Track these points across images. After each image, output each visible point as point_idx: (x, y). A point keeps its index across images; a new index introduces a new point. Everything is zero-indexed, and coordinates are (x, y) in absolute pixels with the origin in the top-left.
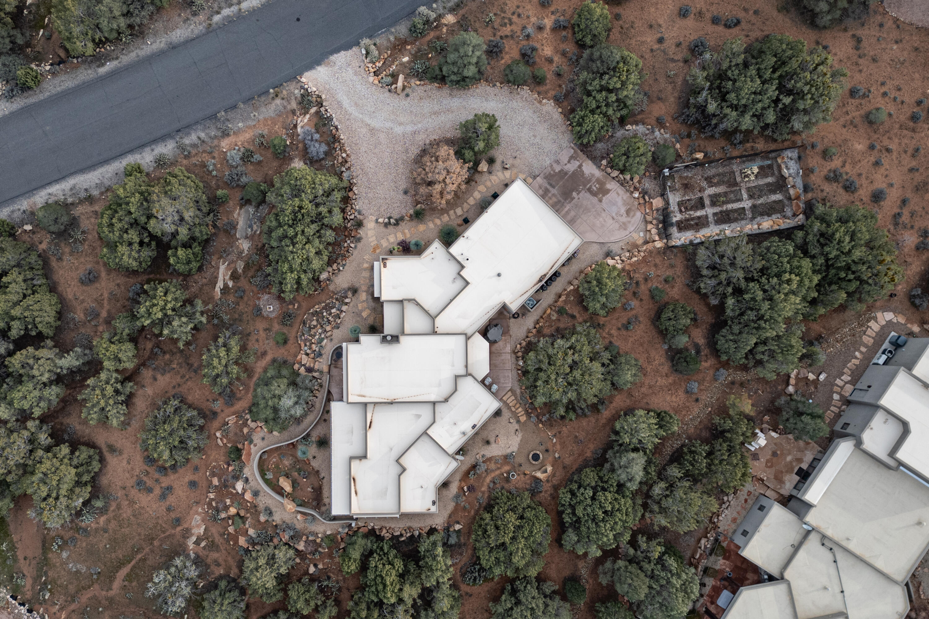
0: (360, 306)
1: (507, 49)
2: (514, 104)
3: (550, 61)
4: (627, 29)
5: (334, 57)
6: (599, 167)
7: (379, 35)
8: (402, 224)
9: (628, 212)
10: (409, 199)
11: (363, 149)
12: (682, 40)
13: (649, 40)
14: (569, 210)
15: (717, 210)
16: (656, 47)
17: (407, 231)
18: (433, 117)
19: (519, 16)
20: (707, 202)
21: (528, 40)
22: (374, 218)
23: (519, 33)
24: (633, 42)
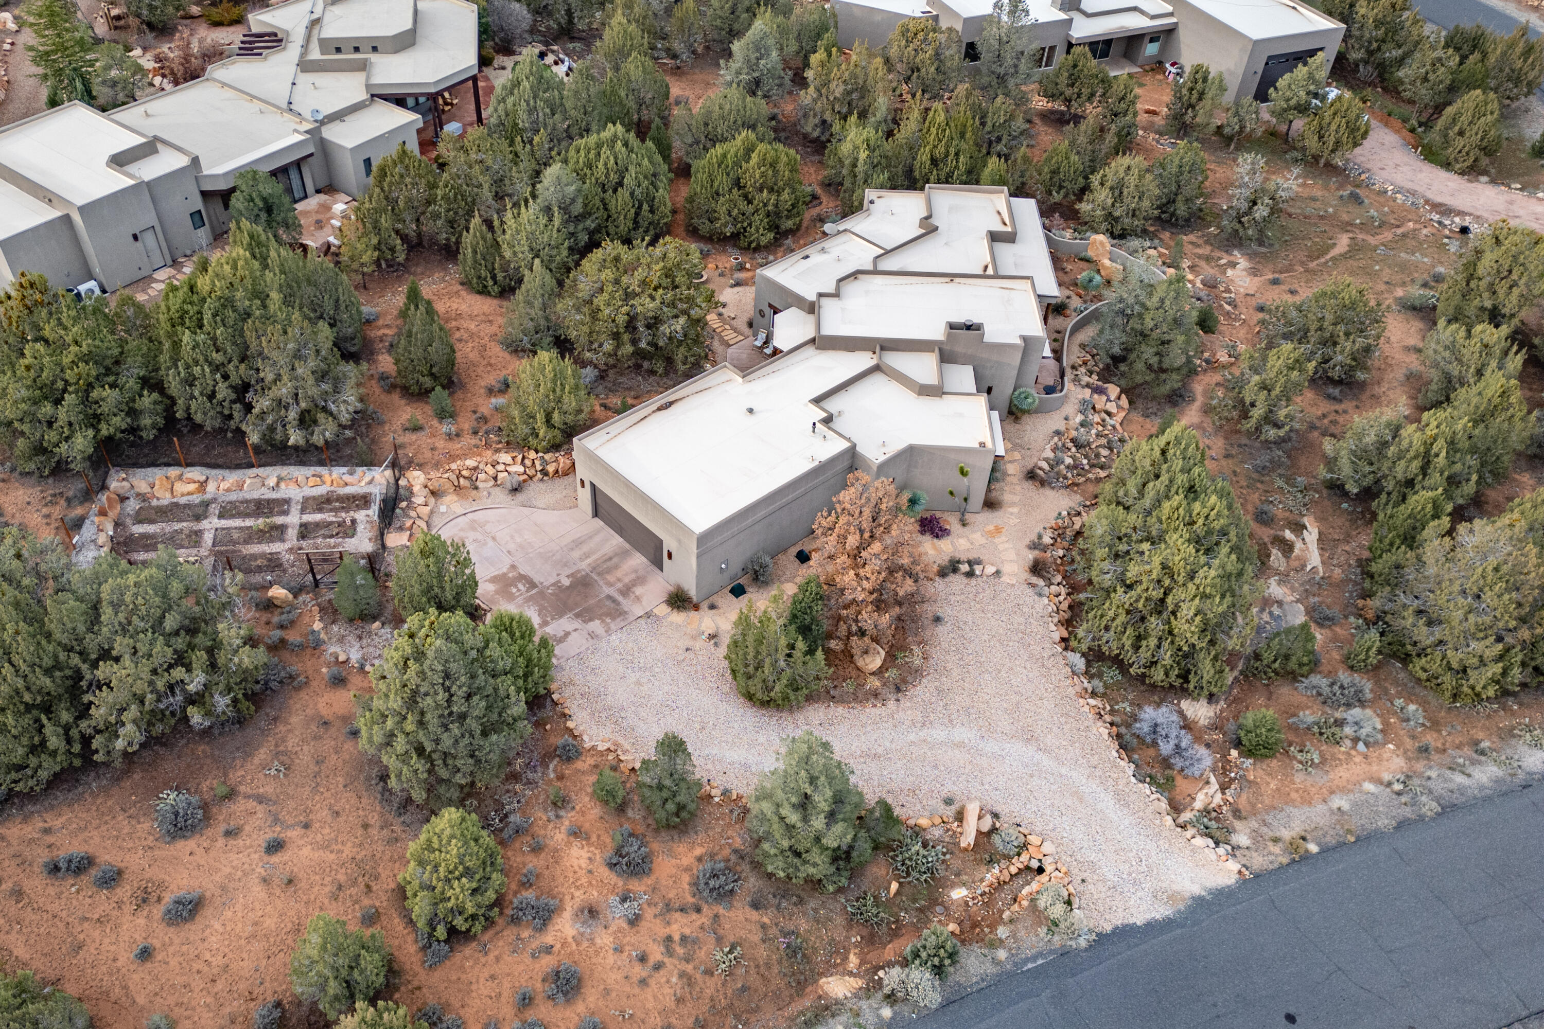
1: (686, 878)
4: (355, 883)
5: (1161, 912)
7: (1040, 955)
8: (944, 563)
10: (931, 608)
11: (1048, 705)
12: (221, 842)
13: (306, 851)
14: (581, 560)
15: (279, 520)
16: (293, 834)
17: (932, 552)
19: (643, 958)
20: (292, 533)
21: (627, 891)
23: (649, 913)
24: (348, 851)
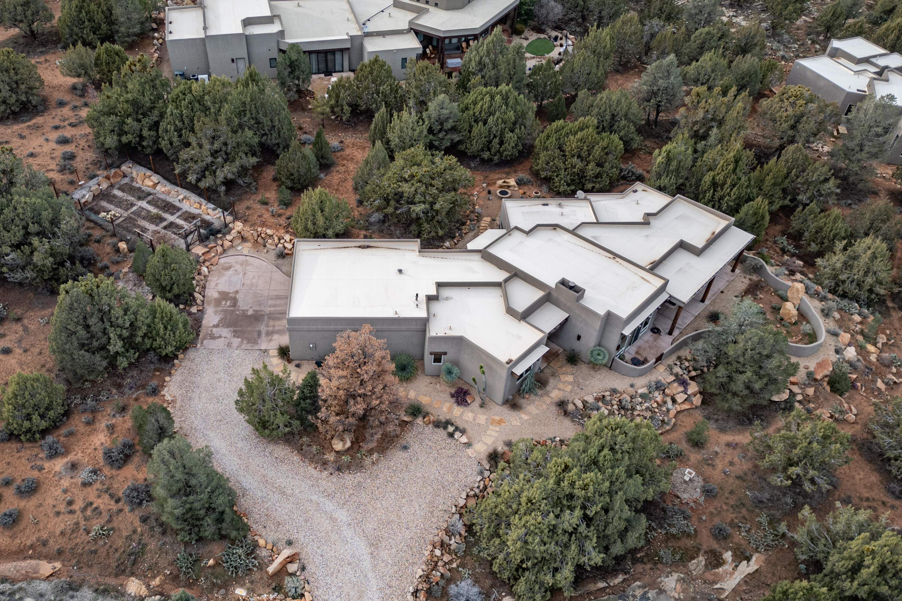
0: (569, 388)
1: (130, 483)
2: (197, 423)
3: (111, 428)
6: (201, 311)
8: (443, 418)
9: (228, 268)
10: (409, 437)
11: (408, 534)
13: (14, 361)
15: (167, 216)
17: (445, 409)
18: (289, 492)
19: (70, 503)
20: (164, 224)
21: (100, 470)
22: (470, 451)
